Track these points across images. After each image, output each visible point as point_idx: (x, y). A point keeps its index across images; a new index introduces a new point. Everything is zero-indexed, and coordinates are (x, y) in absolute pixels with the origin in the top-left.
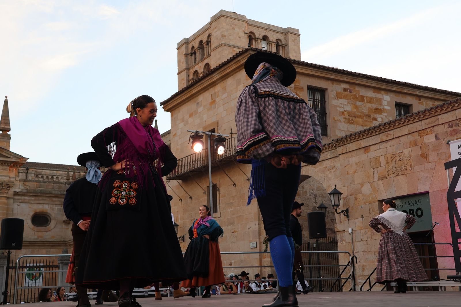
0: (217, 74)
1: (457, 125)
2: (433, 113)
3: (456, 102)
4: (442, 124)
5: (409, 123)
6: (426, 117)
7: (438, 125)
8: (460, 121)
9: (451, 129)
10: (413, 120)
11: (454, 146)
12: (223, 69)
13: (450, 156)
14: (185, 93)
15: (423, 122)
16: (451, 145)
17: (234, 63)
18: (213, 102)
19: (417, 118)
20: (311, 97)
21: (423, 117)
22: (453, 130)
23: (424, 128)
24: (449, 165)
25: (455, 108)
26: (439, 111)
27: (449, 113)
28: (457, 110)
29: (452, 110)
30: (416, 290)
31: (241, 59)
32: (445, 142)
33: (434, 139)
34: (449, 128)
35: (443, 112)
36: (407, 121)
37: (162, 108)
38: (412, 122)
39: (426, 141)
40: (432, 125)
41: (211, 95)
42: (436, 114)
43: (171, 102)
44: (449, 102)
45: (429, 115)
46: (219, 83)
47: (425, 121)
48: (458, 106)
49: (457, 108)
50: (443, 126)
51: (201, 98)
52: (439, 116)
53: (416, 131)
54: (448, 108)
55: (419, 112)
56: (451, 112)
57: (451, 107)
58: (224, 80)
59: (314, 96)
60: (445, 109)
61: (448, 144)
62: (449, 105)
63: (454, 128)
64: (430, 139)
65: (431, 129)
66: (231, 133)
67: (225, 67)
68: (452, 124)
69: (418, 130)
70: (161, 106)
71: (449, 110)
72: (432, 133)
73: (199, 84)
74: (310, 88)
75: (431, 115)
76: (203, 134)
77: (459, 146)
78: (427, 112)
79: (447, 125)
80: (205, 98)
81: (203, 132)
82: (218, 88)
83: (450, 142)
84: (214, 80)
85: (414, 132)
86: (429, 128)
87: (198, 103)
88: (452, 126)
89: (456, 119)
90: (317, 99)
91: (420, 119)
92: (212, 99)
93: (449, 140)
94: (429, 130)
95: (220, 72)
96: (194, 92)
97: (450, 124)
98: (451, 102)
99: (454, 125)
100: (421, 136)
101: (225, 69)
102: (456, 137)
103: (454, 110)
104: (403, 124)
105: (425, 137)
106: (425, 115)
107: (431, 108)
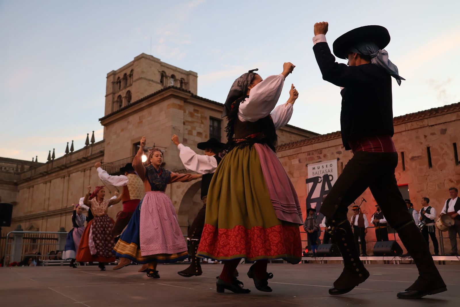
0: (145, 102)
1: (313, 154)
2: (298, 145)
3: (313, 139)
4: (304, 153)
5: (282, 150)
6: (294, 147)
7: (301, 153)
8: (315, 152)
9: (309, 156)
10: (285, 149)
11: (310, 167)
12: (150, 99)
13: (307, 175)
14: (119, 113)
15: (291, 151)
16: (308, 167)
17: (159, 96)
18: (141, 122)
19: (288, 147)
20: (211, 125)
21: (292, 147)
22: (311, 157)
23: (292, 154)
24: (308, 181)
25: (312, 143)
26: (302, 144)
27: (308, 146)
28: (314, 144)
29: (310, 144)
30: (285, 263)
31: (165, 93)
32: (305, 164)
33: (297, 162)
34: (308, 155)
35: (304, 145)
36: (281, 148)
37: (101, 123)
38: (284, 150)
39: (293, 163)
40: (297, 153)
41: (140, 117)
42: (300, 146)
43: (107, 119)
44: (309, 139)
45: (296, 146)
46: (146, 109)
47: (293, 150)
48: (314, 142)
49: (314, 143)
50: (304, 154)
51: (131, 118)
52: (302, 147)
53: (286, 155)
54: (308, 142)
55: (289, 143)
56: (310, 145)
57: (310, 142)
58: (150, 107)
59: (213, 124)
60: (306, 143)
61: (307, 166)
62: (309, 140)
63: (311, 156)
64: (295, 162)
65: (296, 155)
66: (154, 146)
67: (152, 98)
68: (310, 153)
69: (288, 155)
70: (99, 121)
71: (308, 143)
72: (297, 158)
73: (131, 108)
74: (212, 118)
75: (297, 146)
76: (148, 149)
77: (313, 168)
78: (294, 144)
79: (306, 154)
80: (134, 119)
81: (147, 147)
82: (145, 112)
83: (308, 165)
84: (143, 106)
85: (285, 157)
86: (295, 154)
87: (128, 122)
88: (309, 154)
89: (312, 150)
90: (216, 126)
91: (290, 148)
92: (140, 119)
93: (308, 163)
94: (295, 156)
95: (148, 101)
96: (126, 113)
97: (309, 153)
98: (310, 139)
99: (311, 154)
100: (290, 160)
101: (152, 99)
102: (312, 162)
103: (312, 144)
104: (278, 150)
105: (292, 160)
106: (293, 146)
107: (298, 142)
